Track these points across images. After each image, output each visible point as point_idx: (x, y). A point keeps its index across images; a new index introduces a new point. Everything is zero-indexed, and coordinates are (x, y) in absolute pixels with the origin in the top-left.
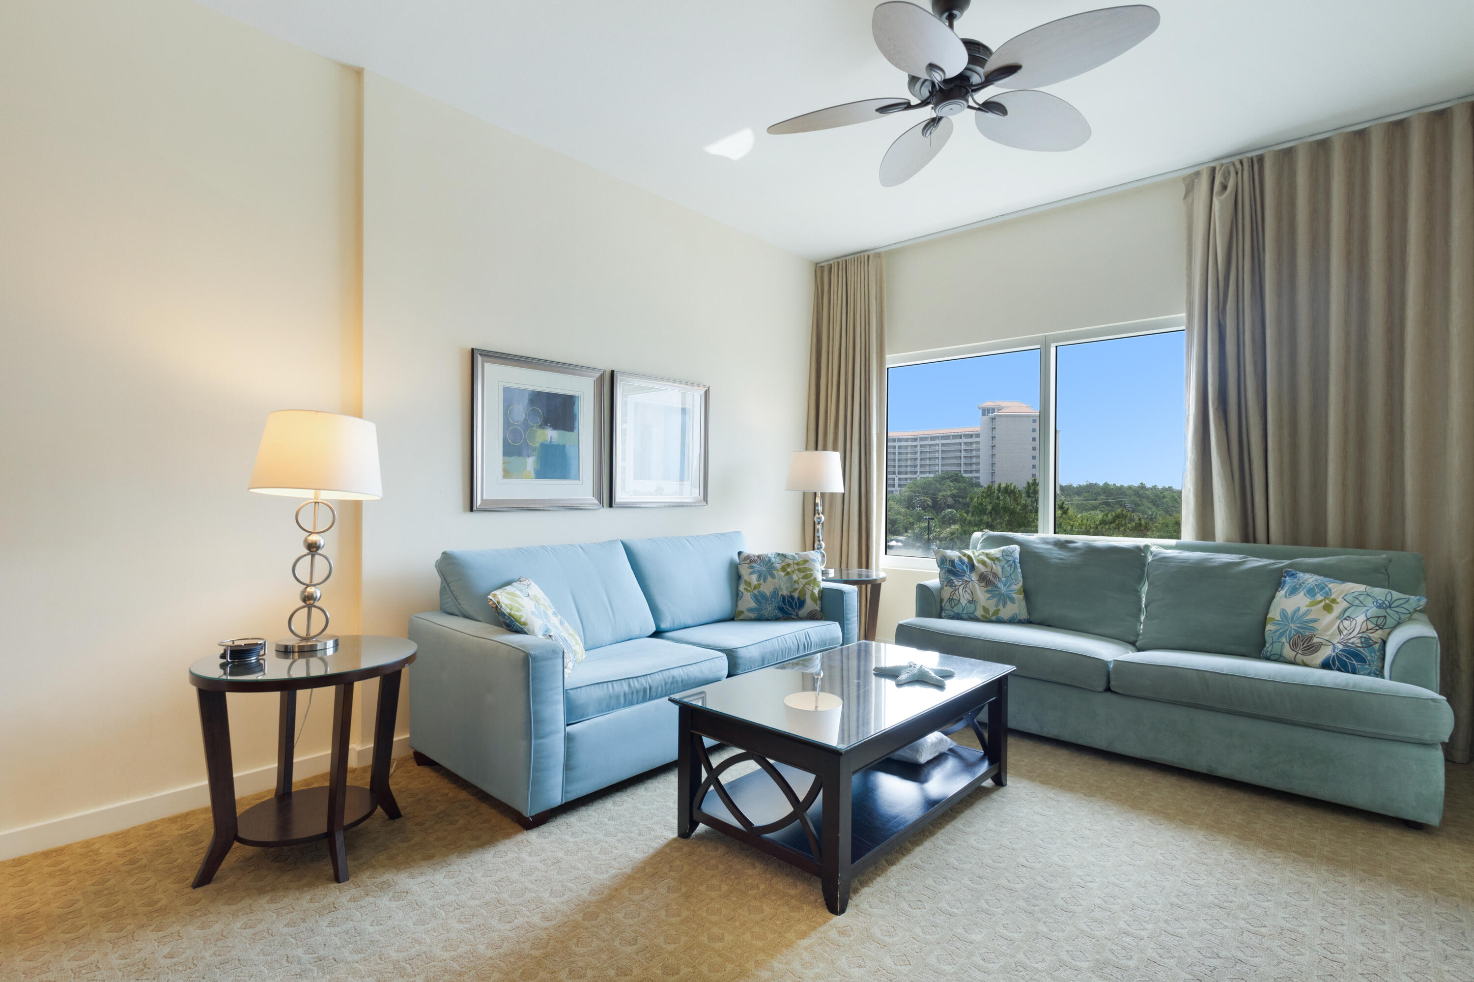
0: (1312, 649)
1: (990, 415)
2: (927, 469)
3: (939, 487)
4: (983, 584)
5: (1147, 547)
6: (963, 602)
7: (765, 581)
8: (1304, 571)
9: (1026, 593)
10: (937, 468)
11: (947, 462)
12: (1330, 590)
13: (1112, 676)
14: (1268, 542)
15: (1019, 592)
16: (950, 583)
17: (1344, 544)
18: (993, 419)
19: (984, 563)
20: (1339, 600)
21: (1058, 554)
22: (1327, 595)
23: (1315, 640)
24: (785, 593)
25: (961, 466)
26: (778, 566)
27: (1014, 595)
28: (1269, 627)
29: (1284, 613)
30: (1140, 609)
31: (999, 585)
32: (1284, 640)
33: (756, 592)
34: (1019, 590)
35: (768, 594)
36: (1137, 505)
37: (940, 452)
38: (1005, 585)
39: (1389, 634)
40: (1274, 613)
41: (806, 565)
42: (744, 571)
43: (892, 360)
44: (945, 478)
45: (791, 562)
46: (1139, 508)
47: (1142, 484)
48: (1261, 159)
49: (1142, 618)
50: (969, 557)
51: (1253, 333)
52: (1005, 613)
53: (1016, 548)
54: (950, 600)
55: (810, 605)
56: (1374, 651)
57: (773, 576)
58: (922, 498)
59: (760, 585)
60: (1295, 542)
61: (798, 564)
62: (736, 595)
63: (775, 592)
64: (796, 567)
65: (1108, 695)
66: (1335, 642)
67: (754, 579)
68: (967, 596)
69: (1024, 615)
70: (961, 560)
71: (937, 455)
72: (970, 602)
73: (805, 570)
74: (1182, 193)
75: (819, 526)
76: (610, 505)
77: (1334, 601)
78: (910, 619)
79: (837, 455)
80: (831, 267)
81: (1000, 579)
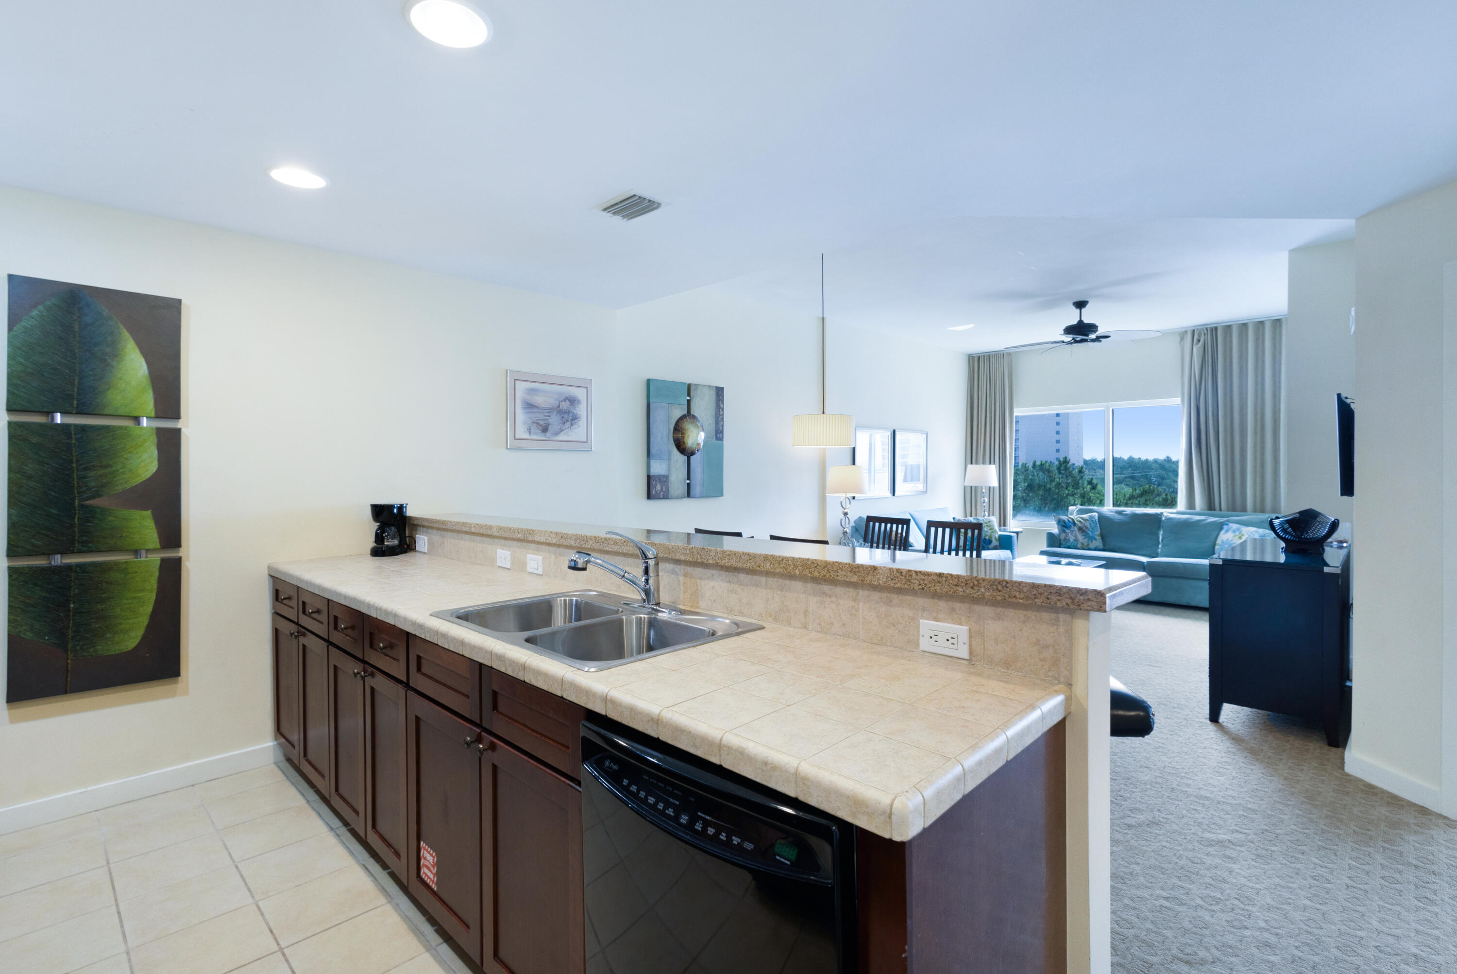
4: (1081, 531)
5: (1162, 513)
6: (1071, 540)
8: (1232, 523)
9: (1103, 536)
12: (1242, 530)
14: (1220, 510)
15: (1098, 536)
16: (1064, 531)
17: (1255, 511)
19: (1080, 522)
20: (1245, 534)
21: (1118, 517)
22: (1241, 532)
27: (1096, 537)
28: (1217, 547)
29: (1222, 541)
30: (1158, 543)
31: (1089, 532)
34: (1099, 534)
38: (1092, 532)
40: (1219, 541)
41: (990, 524)
43: (1017, 411)
45: (982, 522)
48: (1216, 328)
49: (1160, 547)
50: (1072, 519)
51: (1213, 411)
52: (1092, 546)
53: (1096, 514)
54: (1065, 539)
55: (995, 543)
60: (1234, 510)
61: (986, 523)
68: (1073, 538)
69: (1101, 547)
70: (1069, 521)
72: (1074, 540)
73: (990, 526)
74: (1179, 340)
75: (985, 504)
76: (894, 495)
77: (1243, 535)
78: (1045, 548)
79: (994, 466)
80: (979, 358)
81: (1089, 530)
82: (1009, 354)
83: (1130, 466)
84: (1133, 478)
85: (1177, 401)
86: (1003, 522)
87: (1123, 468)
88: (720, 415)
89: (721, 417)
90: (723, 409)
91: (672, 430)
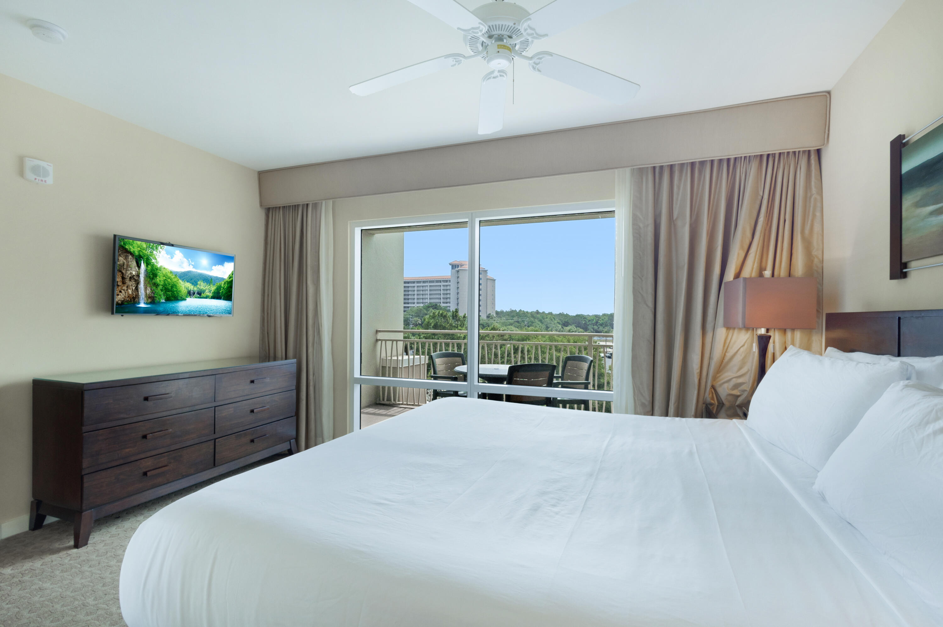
2: (421, 301)
3: (426, 312)
10: (426, 301)
11: (432, 297)
18: (458, 271)
25: (441, 299)
36: (533, 323)
37: (429, 290)
44: (430, 307)
46: (533, 324)
47: (537, 310)
58: (415, 319)
71: (427, 292)
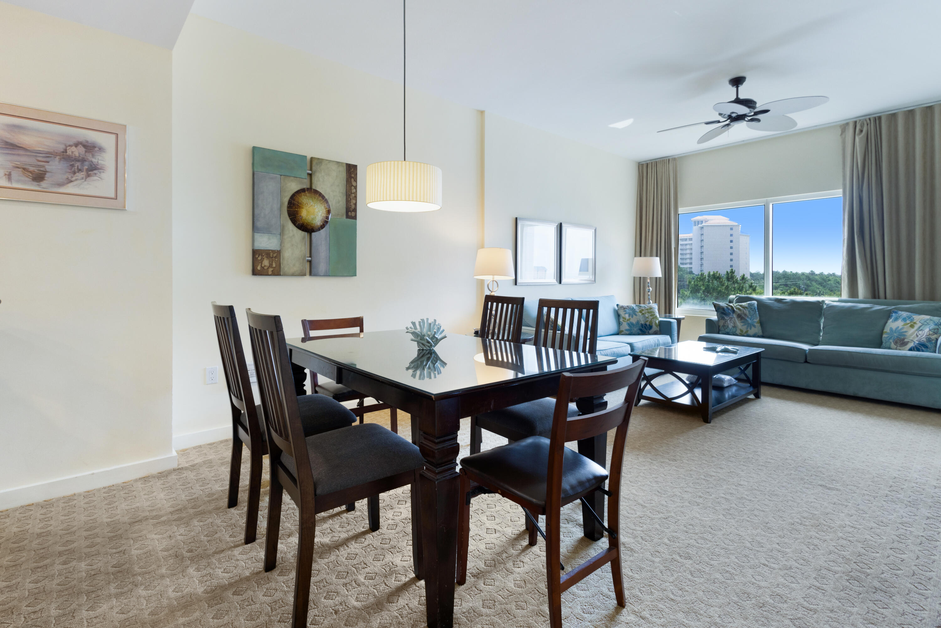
0: (906, 344)
1: (700, 225)
4: (740, 319)
5: (823, 301)
6: (730, 327)
7: (632, 317)
8: (902, 311)
9: (761, 323)
12: (913, 318)
13: (808, 356)
14: (886, 298)
15: (757, 323)
16: (723, 318)
17: (924, 299)
19: (739, 309)
20: (918, 322)
21: (777, 304)
22: (912, 321)
23: (906, 340)
24: (643, 322)
26: (638, 311)
27: (755, 324)
28: (884, 336)
29: (891, 329)
30: (820, 330)
31: (748, 319)
32: (891, 341)
33: (629, 322)
34: (758, 322)
35: (634, 323)
38: (750, 319)
39: (940, 336)
40: (887, 329)
41: (651, 310)
42: (622, 313)
43: (681, 210)
45: (644, 309)
48: (880, 118)
49: (821, 334)
50: (731, 306)
51: (877, 200)
52: (751, 332)
53: (755, 302)
54: (724, 326)
55: (655, 328)
56: (932, 344)
57: (636, 315)
59: (630, 319)
60: (900, 298)
61: (647, 309)
62: (619, 324)
63: (638, 322)
64: (647, 311)
65: (806, 364)
66: (915, 341)
67: (627, 316)
68: (732, 324)
69: (760, 333)
70: (727, 308)
72: (733, 327)
73: (651, 312)
74: (840, 132)
75: (649, 293)
76: (560, 283)
77: (915, 323)
78: (704, 334)
79: (658, 259)
80: (647, 165)
81: (748, 317)
82: (674, 159)
83: (784, 277)
84: (786, 285)
85: (838, 193)
86: (668, 310)
87: (779, 278)
88: (352, 193)
89: (353, 195)
90: (356, 188)
91: (286, 204)
